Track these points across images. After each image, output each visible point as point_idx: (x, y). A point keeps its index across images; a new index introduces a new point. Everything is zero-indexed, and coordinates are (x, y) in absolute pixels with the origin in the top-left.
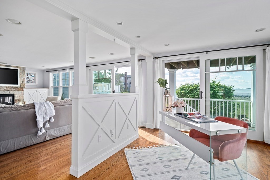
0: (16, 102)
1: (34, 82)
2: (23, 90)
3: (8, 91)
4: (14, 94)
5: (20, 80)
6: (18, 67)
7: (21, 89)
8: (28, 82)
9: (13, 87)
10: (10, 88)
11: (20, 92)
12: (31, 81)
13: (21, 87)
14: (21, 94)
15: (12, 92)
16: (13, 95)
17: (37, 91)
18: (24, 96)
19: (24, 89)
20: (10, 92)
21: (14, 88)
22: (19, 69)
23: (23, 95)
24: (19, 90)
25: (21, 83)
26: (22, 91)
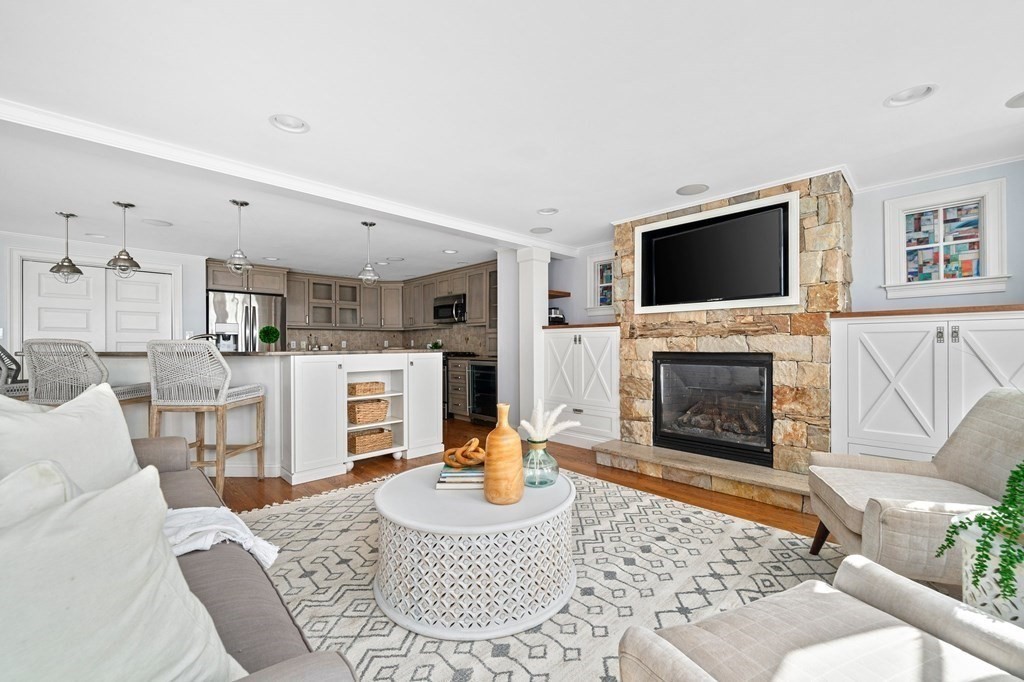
0: (780, 402)
1: (976, 269)
2: (824, 332)
3: (742, 337)
4: (771, 355)
5: (804, 265)
6: (785, 188)
7: (813, 324)
8: (926, 270)
9: (766, 312)
10: (750, 319)
11: (807, 339)
12: (947, 261)
13: (814, 308)
14: (807, 352)
15: (759, 344)
16: (767, 359)
17: (940, 335)
18: (833, 367)
20: (751, 344)
21: (769, 319)
22: (793, 199)
23: (827, 359)
24: (796, 333)
25: (813, 281)
26: (818, 338)
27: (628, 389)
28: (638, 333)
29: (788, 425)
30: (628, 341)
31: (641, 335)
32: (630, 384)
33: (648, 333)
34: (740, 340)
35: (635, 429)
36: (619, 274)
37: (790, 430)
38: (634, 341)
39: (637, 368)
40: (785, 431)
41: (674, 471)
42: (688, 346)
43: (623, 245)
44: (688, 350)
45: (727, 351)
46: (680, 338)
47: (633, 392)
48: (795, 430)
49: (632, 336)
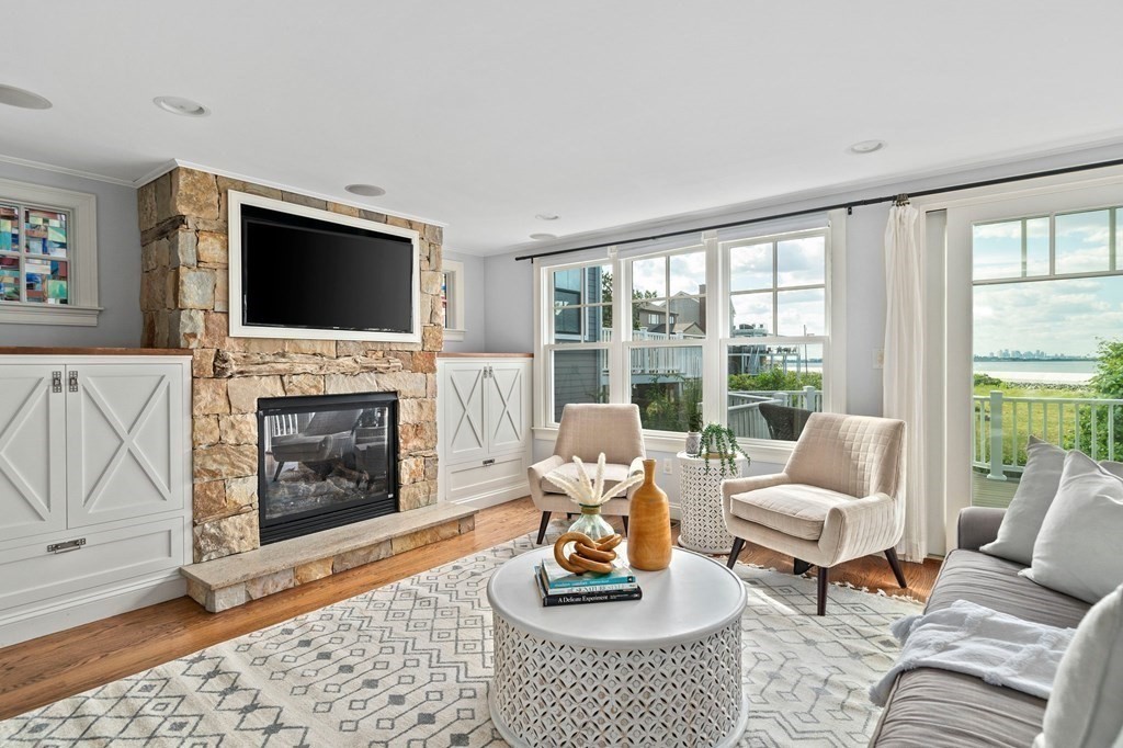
0: (406, 442)
2: (433, 369)
3: (373, 375)
4: (395, 393)
5: (423, 305)
6: (410, 224)
7: (423, 362)
9: (393, 347)
10: (380, 354)
11: (423, 376)
13: (427, 347)
14: (423, 388)
15: (387, 382)
16: (394, 398)
18: (438, 400)
19: (439, 362)
20: (381, 382)
21: (397, 355)
22: (415, 237)
23: (434, 394)
24: (415, 370)
25: (427, 323)
26: (429, 375)
27: (214, 467)
28: (235, 368)
29: (411, 461)
30: (212, 383)
31: (241, 372)
32: (218, 457)
33: (254, 368)
34: (371, 378)
35: (230, 530)
36: (192, 260)
37: (414, 467)
38: (224, 382)
39: (233, 426)
40: (410, 469)
41: (350, 556)
42: (315, 387)
43: (200, 210)
44: (314, 392)
45: (357, 391)
46: (302, 377)
47: (224, 469)
48: (417, 466)
49: (219, 373)
